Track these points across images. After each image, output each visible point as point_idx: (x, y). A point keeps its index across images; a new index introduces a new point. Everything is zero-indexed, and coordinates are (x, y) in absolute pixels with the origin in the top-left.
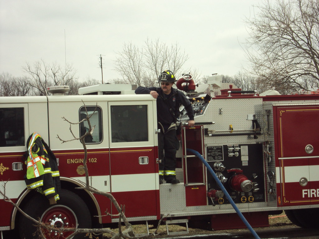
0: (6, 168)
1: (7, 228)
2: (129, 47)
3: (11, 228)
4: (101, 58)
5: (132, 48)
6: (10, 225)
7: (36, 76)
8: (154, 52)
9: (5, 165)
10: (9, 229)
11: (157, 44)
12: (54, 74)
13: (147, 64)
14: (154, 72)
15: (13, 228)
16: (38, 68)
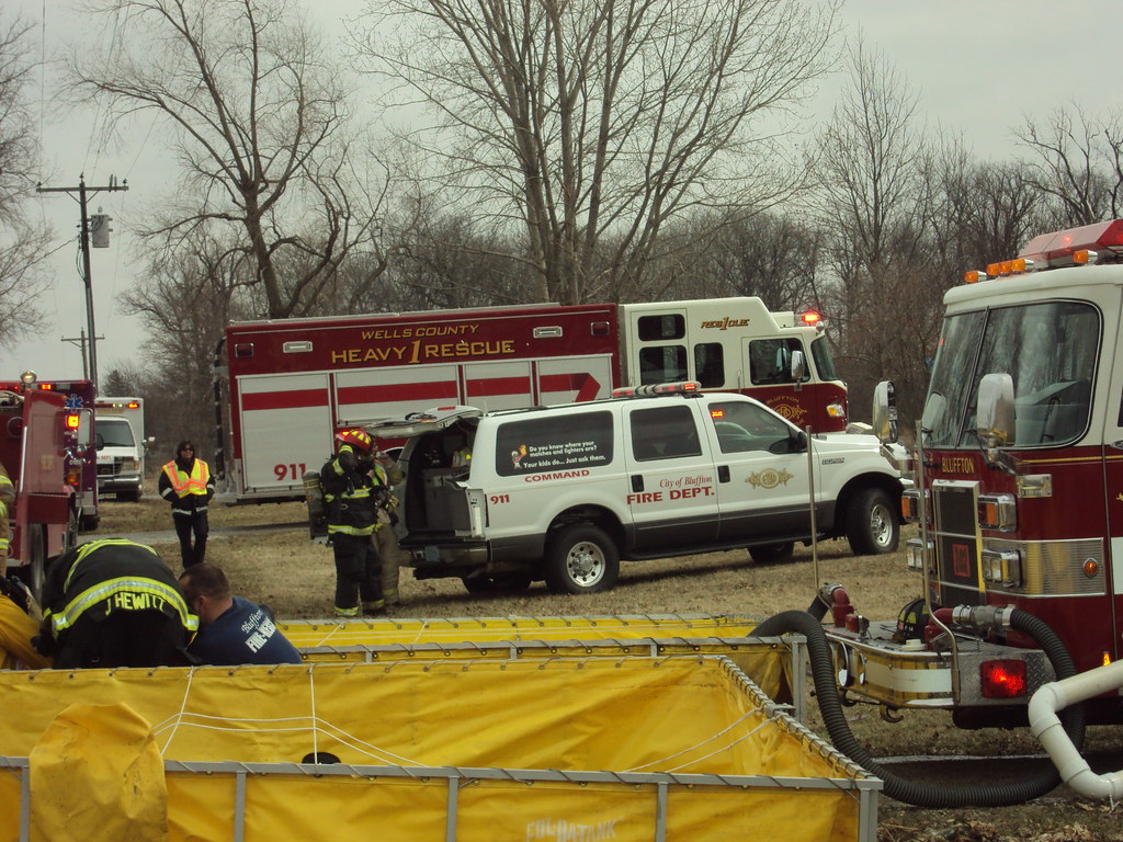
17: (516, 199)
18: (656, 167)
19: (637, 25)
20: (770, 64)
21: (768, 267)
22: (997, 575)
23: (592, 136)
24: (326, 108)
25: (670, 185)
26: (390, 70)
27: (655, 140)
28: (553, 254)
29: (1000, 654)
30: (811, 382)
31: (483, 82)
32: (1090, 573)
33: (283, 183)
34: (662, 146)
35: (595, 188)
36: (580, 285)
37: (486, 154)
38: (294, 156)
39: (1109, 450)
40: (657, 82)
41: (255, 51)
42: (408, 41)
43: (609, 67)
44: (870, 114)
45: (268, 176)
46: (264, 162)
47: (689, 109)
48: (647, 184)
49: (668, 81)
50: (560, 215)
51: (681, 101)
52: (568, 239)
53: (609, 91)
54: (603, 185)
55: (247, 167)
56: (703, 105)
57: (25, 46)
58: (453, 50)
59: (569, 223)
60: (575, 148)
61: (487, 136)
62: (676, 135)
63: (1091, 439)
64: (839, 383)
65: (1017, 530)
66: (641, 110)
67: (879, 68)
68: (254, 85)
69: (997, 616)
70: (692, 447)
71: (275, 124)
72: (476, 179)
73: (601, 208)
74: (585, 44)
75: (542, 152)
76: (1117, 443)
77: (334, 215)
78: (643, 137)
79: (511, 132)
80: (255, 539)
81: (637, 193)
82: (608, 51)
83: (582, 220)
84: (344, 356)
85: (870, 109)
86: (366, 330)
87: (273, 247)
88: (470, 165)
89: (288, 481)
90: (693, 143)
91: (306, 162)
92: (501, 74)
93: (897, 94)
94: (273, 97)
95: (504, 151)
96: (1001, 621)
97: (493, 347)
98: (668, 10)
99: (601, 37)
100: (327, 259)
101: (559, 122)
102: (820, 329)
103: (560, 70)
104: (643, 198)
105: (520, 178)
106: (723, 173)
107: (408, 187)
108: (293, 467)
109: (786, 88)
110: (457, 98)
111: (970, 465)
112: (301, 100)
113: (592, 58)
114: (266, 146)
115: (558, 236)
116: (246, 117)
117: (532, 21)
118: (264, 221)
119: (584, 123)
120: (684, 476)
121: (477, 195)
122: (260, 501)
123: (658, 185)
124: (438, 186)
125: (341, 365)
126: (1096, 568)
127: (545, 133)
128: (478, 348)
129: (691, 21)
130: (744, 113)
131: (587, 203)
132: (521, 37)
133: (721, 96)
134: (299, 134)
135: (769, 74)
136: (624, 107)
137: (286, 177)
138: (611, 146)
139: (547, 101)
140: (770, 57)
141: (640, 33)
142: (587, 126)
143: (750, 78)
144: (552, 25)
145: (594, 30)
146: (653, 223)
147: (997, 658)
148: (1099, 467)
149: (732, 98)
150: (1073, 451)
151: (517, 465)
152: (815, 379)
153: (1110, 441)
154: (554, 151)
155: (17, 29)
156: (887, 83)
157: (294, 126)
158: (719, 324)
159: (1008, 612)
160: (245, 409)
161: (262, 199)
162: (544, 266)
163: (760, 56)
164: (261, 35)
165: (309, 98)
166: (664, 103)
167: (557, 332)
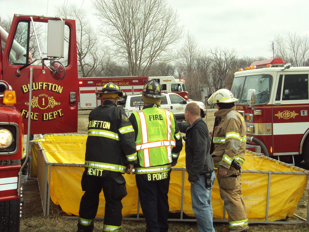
0: (296, 114)
1: (297, 153)
2: (278, 37)
3: (299, 153)
4: (273, 44)
5: (280, 38)
6: (299, 151)
7: (215, 55)
8: (293, 40)
9: (296, 112)
10: (298, 154)
11: (295, 35)
12: (225, 54)
13: (289, 47)
14: (292, 52)
15: (301, 153)
16: (216, 51)
17: (126, 58)
18: (151, 53)
19: (149, 29)
20: (172, 36)
21: (166, 72)
22: (249, 130)
23: (141, 48)
24: (94, 41)
25: (154, 57)
26: (105, 35)
27: (151, 49)
28: (133, 68)
29: (250, 146)
30: (182, 92)
31: (121, 38)
32: (268, 130)
33: (86, 54)
34: (152, 50)
35: (141, 57)
36: (138, 74)
37: (122, 50)
38: (88, 49)
39: (273, 105)
40: (152, 38)
41: (82, 31)
42: (108, 30)
43: (144, 36)
44: (190, 45)
45: (83, 53)
46: (83, 50)
47: (158, 43)
48: (150, 56)
49: (154, 38)
50: (134, 61)
51: (156, 42)
52: (136, 65)
53: (144, 40)
54: (142, 56)
55: (80, 51)
56: (160, 43)
57: (40, 29)
58: (116, 32)
59: (136, 63)
60: (137, 50)
61: (122, 47)
62: (155, 48)
63: (270, 103)
64: (187, 92)
65: (253, 121)
66: (149, 43)
67: (191, 37)
68: (81, 37)
69: (250, 139)
70: (166, 103)
71: (85, 43)
72: (120, 54)
73: (142, 60)
74: (139, 32)
75: (132, 50)
76: (275, 104)
77: (95, 60)
78: (149, 48)
79: (126, 46)
80: (82, 117)
81: (148, 58)
82: (144, 33)
83: (138, 62)
84: (99, 84)
85: (190, 44)
86: (103, 80)
87: (84, 65)
88: (119, 52)
89: (88, 106)
90: (158, 49)
91: (90, 50)
92: (124, 37)
93: (195, 42)
94: (85, 39)
95: (125, 50)
96: (250, 140)
97: (125, 84)
98: (154, 26)
99: (142, 30)
100: (93, 68)
101: (135, 45)
102: (184, 82)
103: (135, 36)
104: (149, 59)
105: (127, 55)
106: (163, 55)
107: (108, 55)
108: (89, 104)
109: (174, 40)
110: (117, 40)
111: (242, 108)
112: (89, 40)
113: (141, 34)
114: (83, 47)
115: (134, 65)
116: (80, 42)
117: (130, 27)
118: (82, 61)
119: (139, 45)
120: (164, 108)
121: (120, 57)
122: (83, 110)
123: (151, 57)
124: (113, 55)
125: (98, 86)
126: (270, 129)
127: (132, 47)
128: (123, 84)
129: (158, 28)
130: (167, 45)
131: (139, 59)
132: (128, 30)
133: (163, 41)
134: (89, 45)
135: (171, 38)
136: (146, 43)
137: (87, 53)
138: (143, 50)
139: (132, 41)
140: (171, 35)
141: (149, 30)
142: (140, 46)
143: (168, 38)
144: (133, 28)
145: (141, 29)
146: (151, 63)
147: (249, 147)
148: (271, 109)
149: (165, 42)
150: (266, 105)
151: (134, 105)
152: (183, 91)
153: (274, 104)
154: (134, 50)
155: (39, 26)
156: (193, 40)
157: (88, 44)
158: (166, 81)
159: (252, 138)
160: (81, 93)
161: (82, 57)
162: (131, 70)
163: (170, 35)
164: (83, 28)
165: (91, 39)
166: (153, 42)
167: (137, 81)
